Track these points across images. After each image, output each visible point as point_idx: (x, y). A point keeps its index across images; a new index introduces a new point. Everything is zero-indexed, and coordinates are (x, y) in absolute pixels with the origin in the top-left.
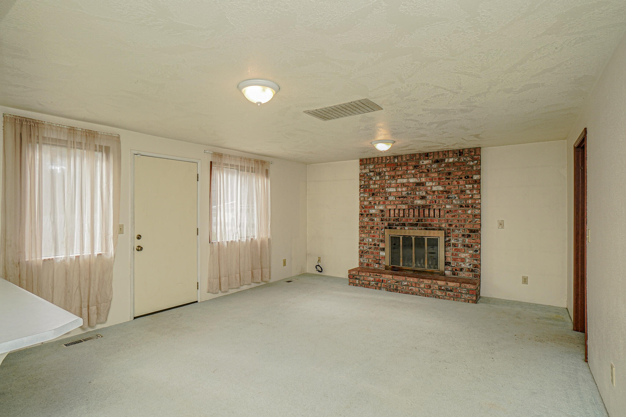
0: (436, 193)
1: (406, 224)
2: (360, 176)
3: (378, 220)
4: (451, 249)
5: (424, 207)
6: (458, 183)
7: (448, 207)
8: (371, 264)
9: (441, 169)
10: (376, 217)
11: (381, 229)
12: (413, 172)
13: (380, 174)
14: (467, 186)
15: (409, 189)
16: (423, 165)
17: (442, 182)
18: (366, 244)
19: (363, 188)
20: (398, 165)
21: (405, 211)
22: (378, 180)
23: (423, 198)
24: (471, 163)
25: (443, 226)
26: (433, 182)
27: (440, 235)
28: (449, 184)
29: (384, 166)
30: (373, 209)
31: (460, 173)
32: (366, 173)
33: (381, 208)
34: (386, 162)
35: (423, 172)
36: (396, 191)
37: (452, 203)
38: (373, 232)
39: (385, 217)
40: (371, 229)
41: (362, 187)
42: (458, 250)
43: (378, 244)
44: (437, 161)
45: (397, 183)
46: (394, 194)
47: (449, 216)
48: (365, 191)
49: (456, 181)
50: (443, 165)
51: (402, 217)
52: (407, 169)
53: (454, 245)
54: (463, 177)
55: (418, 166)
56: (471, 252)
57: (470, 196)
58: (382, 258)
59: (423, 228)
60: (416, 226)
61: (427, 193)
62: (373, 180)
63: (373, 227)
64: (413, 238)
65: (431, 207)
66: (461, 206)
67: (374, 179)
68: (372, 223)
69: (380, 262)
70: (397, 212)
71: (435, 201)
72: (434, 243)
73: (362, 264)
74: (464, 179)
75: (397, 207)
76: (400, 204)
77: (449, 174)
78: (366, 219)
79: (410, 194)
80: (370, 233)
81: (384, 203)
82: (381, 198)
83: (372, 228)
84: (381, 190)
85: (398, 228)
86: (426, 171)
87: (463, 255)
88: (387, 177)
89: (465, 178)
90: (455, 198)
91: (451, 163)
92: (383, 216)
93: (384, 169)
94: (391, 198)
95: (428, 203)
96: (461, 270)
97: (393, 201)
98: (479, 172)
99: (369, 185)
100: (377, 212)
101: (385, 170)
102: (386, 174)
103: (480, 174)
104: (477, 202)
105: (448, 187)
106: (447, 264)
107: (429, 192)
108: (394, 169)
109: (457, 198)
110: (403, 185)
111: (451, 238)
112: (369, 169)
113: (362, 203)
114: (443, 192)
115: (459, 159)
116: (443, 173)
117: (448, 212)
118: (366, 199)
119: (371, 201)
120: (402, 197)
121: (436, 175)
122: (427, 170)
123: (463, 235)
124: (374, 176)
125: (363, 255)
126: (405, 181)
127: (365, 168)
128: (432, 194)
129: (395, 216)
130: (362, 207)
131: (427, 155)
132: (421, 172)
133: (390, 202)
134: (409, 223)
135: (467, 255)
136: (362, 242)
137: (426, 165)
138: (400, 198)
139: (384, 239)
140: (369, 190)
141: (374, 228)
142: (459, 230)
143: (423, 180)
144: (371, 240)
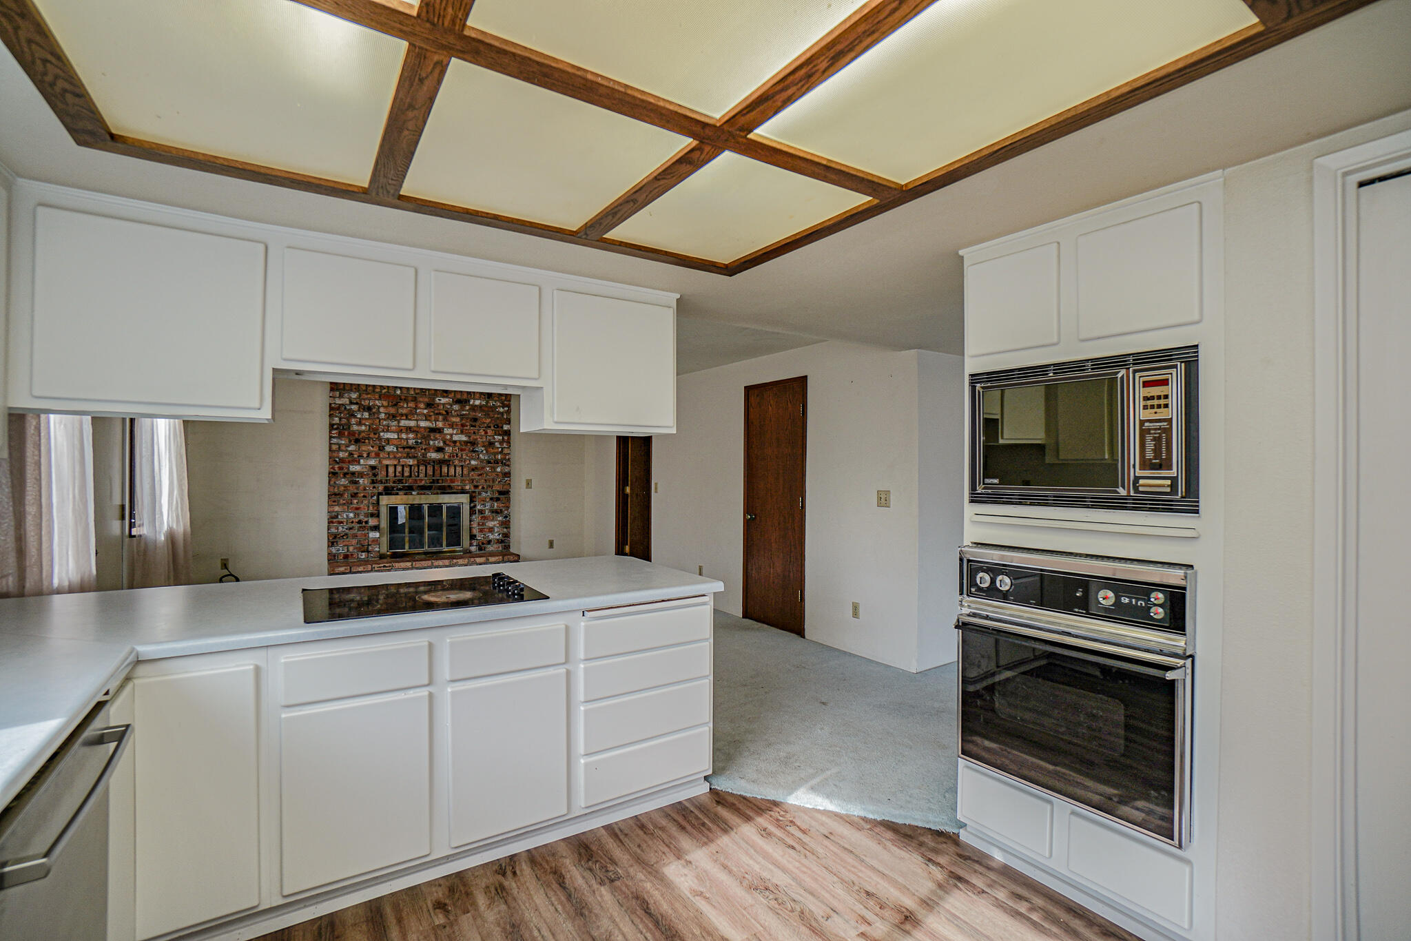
0: (458, 444)
1: (414, 487)
2: (331, 409)
3: (366, 483)
4: (476, 518)
5: (441, 462)
6: (486, 433)
7: (473, 462)
8: (352, 555)
9: (464, 412)
10: (362, 477)
11: (372, 497)
12: (425, 411)
13: (369, 409)
14: (496, 437)
15: (419, 435)
16: (440, 403)
17: (466, 430)
18: (342, 522)
19: (336, 429)
20: (401, 399)
21: (413, 467)
22: (366, 419)
23: (439, 450)
24: (501, 410)
25: (467, 487)
26: (453, 429)
27: (463, 499)
28: (474, 433)
29: (377, 397)
30: (356, 465)
31: (488, 421)
32: (343, 404)
33: (372, 462)
34: (381, 392)
35: (440, 414)
36: (398, 438)
37: (478, 458)
38: (355, 501)
39: (379, 478)
40: (352, 496)
41: (335, 426)
42: (485, 518)
43: (366, 519)
44: (458, 402)
45: (399, 426)
46: (395, 442)
47: (474, 475)
48: (341, 435)
49: (484, 430)
50: (467, 408)
51: (407, 477)
52: (416, 406)
53: (481, 512)
54: (492, 425)
55: (433, 405)
56: (500, 518)
57: (500, 449)
58: (373, 541)
59: (439, 491)
60: (430, 489)
61: (444, 443)
62: (358, 418)
63: (357, 493)
64: (426, 507)
65: (451, 463)
66: (489, 462)
67: (359, 416)
68: (354, 487)
69: (370, 548)
70: (399, 469)
71: (457, 455)
72: (455, 512)
73: (335, 556)
74: (492, 428)
75: (399, 462)
76: (404, 458)
77: (475, 420)
78: (343, 482)
79: (421, 443)
80: (351, 503)
81: (377, 455)
82: (373, 447)
83: (354, 495)
84: (372, 435)
85: (401, 493)
86: (444, 413)
87: (491, 524)
88: (382, 416)
89: (494, 427)
90: (482, 451)
91: (476, 406)
92: (375, 475)
93: (377, 402)
94: (389, 448)
95: (446, 457)
96: (489, 542)
97: (392, 452)
98: (508, 422)
99: (349, 425)
100: (365, 470)
101: (379, 404)
102: (382, 410)
103: (509, 424)
104: (507, 457)
105: (473, 437)
106: (472, 537)
107: (448, 442)
108: (395, 405)
109: (484, 452)
110: (409, 429)
111: (477, 503)
112: (350, 399)
113: (335, 454)
114: (466, 443)
115: (487, 402)
116: (467, 419)
117: (473, 470)
118: (343, 448)
119: (354, 451)
120: (407, 447)
121: (458, 420)
122: (446, 411)
123: (491, 499)
124: (359, 410)
125: (337, 542)
126: (412, 424)
127: (341, 396)
128: (453, 445)
129: (395, 476)
130: (333, 460)
131: (445, 393)
132: (437, 414)
133: (389, 454)
134: (419, 486)
135: (496, 523)
136: (334, 520)
137: (444, 404)
138: (404, 448)
139: (376, 512)
140: (349, 433)
141: (359, 495)
142: (486, 492)
143: (440, 424)
144: (351, 515)
